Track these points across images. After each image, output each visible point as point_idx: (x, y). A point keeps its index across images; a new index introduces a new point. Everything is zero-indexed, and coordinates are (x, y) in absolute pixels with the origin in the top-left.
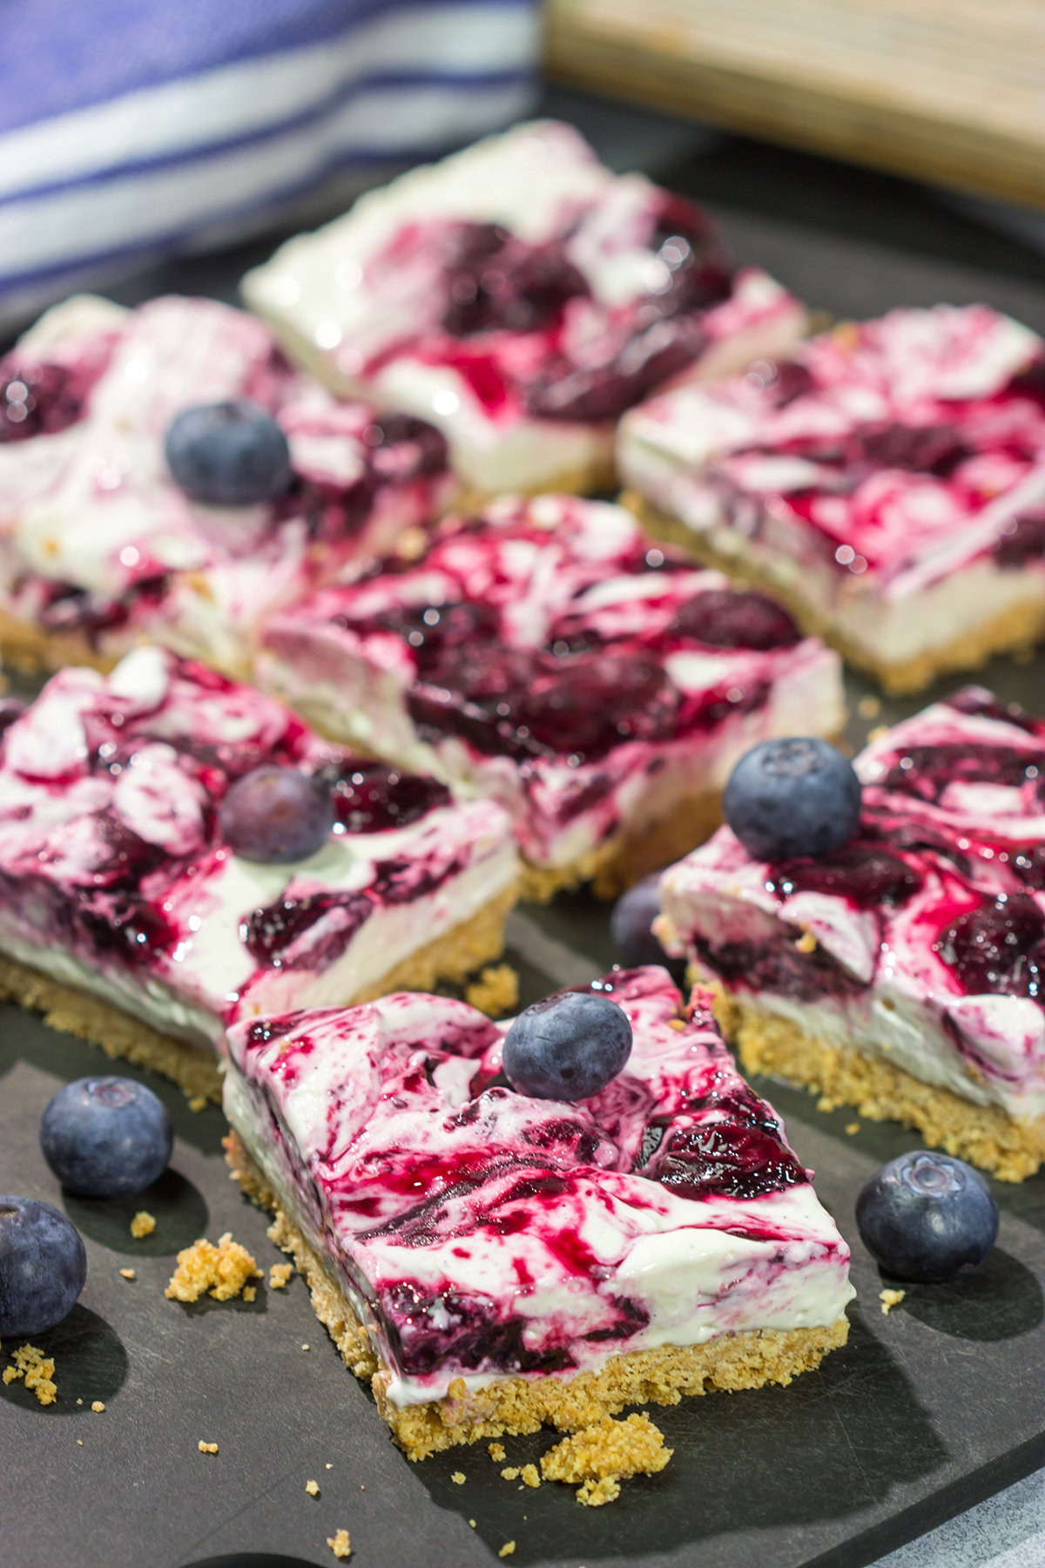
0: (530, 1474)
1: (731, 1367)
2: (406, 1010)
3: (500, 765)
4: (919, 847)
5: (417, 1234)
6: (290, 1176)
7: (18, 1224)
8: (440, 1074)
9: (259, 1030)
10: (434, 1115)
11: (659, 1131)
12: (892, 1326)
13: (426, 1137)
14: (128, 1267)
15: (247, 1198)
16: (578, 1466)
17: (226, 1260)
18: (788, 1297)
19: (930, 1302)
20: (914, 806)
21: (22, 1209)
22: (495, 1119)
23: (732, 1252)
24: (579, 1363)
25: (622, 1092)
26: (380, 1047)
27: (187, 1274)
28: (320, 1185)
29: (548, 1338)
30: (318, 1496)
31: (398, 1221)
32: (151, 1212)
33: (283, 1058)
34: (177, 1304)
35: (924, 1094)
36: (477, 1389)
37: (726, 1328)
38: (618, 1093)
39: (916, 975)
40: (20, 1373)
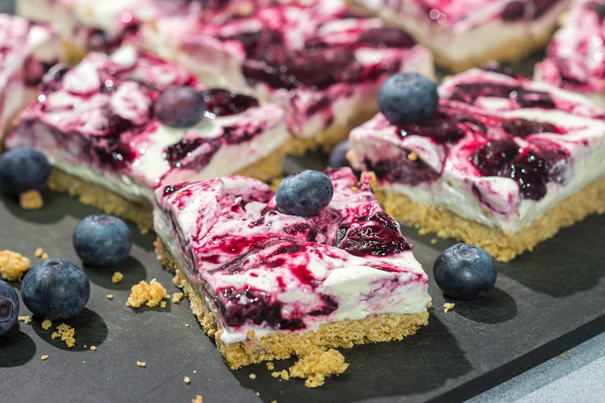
0: (285, 375)
1: (376, 331)
2: (234, 182)
3: (282, 93)
4: (463, 121)
5: (235, 270)
6: (181, 250)
7: (59, 269)
8: (248, 207)
9: (169, 189)
10: (244, 221)
11: (344, 230)
12: (449, 318)
13: (240, 230)
14: (109, 294)
15: (164, 267)
16: (306, 369)
17: (153, 289)
18: (400, 298)
19: (466, 308)
20: (462, 106)
21: (61, 263)
22: (271, 223)
23: (375, 275)
24: (307, 326)
25: (329, 215)
26: (221, 194)
27: (135, 296)
28: (193, 250)
29: (292, 313)
30: (189, 383)
31: (227, 265)
32: (121, 272)
33: (178, 198)
34: (130, 309)
35: (465, 225)
36: (261, 337)
37: (373, 312)
38: (327, 215)
39: (461, 170)
40: (59, 335)
